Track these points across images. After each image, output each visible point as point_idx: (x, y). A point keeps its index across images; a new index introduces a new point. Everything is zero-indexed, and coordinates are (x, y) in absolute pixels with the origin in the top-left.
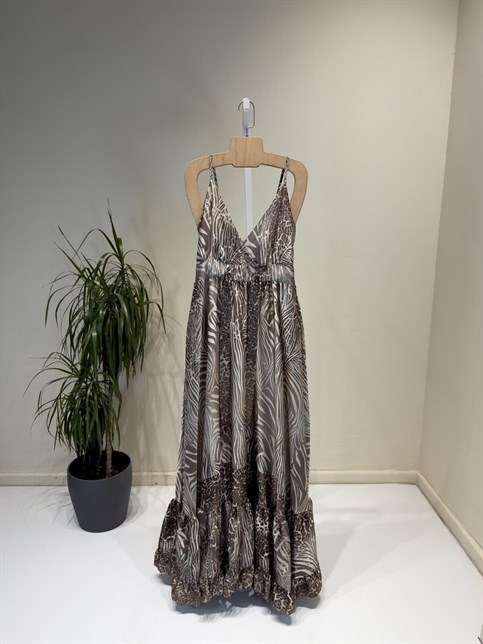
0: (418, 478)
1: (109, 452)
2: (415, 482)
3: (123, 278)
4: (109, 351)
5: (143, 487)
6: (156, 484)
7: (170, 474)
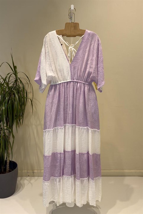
1: (8, 161)
3: (16, 83)
5: (23, 177)
6: (29, 176)
7: (35, 171)
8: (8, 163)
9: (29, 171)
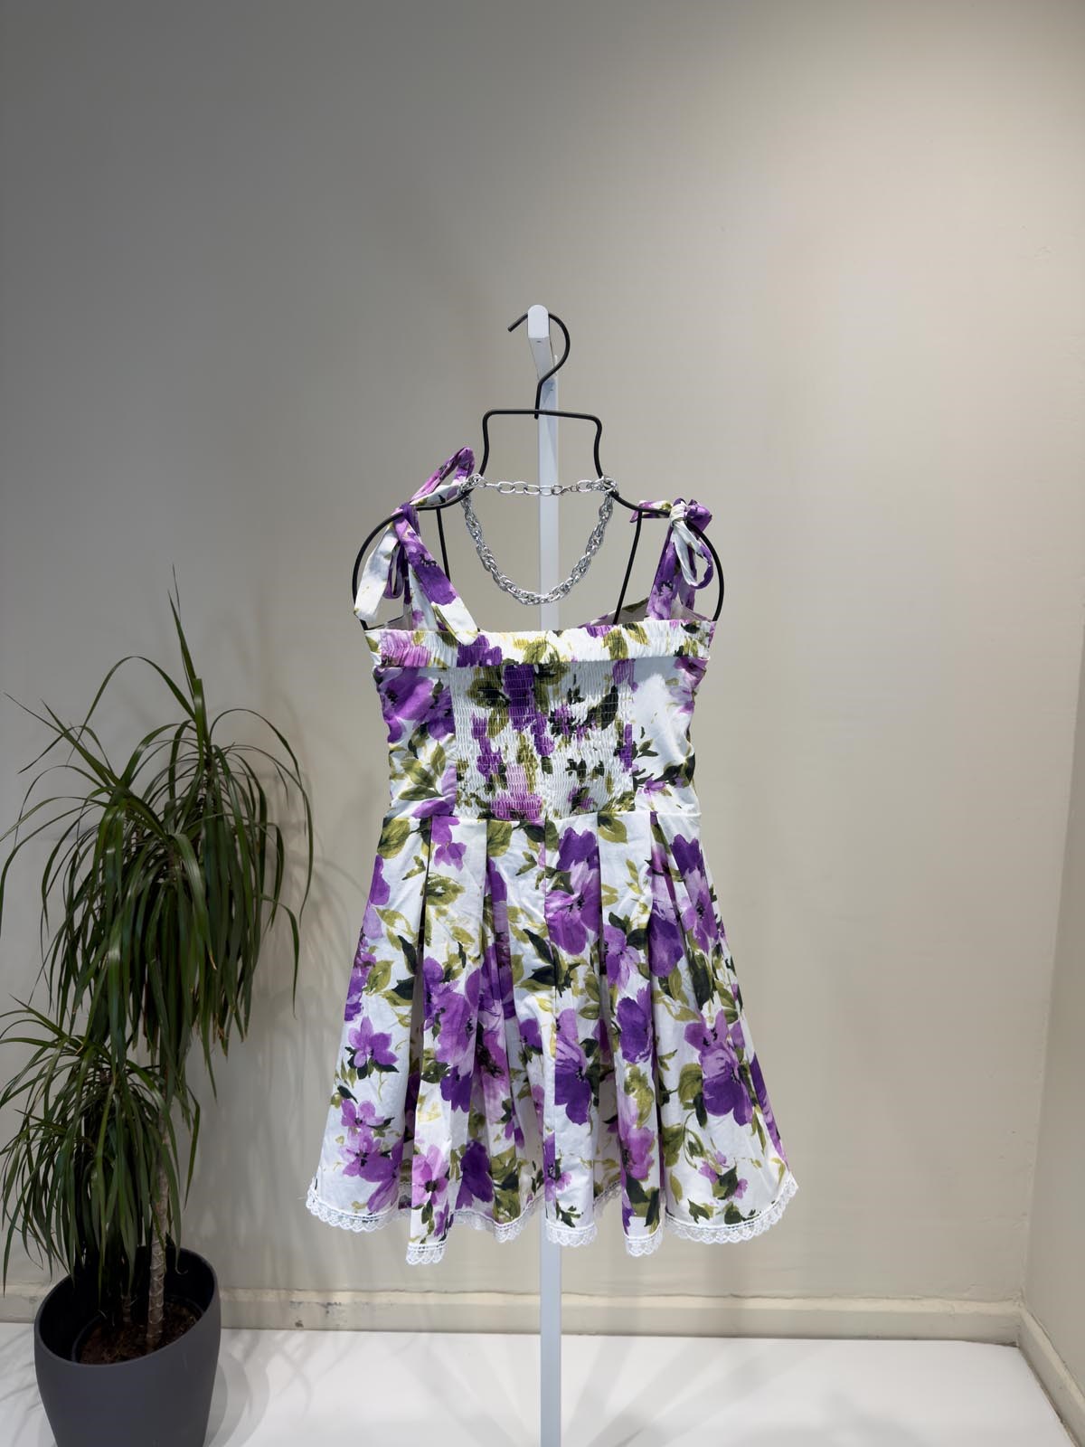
0: (1021, 1327)
1: (158, 1264)
2: (1012, 1340)
5: (266, 1333)
6: (299, 1325)
7: (337, 1297)
8: (157, 1280)
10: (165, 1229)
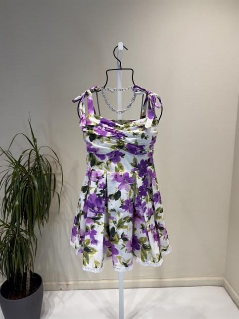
0: (224, 282)
1: (28, 276)
2: (222, 285)
4: (28, 213)
5: (53, 292)
7: (70, 283)
8: (28, 280)
9: (60, 283)
10: (30, 268)
